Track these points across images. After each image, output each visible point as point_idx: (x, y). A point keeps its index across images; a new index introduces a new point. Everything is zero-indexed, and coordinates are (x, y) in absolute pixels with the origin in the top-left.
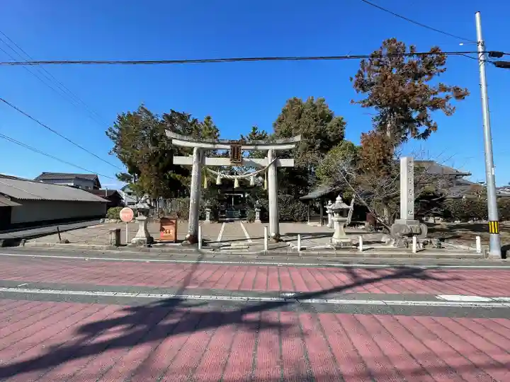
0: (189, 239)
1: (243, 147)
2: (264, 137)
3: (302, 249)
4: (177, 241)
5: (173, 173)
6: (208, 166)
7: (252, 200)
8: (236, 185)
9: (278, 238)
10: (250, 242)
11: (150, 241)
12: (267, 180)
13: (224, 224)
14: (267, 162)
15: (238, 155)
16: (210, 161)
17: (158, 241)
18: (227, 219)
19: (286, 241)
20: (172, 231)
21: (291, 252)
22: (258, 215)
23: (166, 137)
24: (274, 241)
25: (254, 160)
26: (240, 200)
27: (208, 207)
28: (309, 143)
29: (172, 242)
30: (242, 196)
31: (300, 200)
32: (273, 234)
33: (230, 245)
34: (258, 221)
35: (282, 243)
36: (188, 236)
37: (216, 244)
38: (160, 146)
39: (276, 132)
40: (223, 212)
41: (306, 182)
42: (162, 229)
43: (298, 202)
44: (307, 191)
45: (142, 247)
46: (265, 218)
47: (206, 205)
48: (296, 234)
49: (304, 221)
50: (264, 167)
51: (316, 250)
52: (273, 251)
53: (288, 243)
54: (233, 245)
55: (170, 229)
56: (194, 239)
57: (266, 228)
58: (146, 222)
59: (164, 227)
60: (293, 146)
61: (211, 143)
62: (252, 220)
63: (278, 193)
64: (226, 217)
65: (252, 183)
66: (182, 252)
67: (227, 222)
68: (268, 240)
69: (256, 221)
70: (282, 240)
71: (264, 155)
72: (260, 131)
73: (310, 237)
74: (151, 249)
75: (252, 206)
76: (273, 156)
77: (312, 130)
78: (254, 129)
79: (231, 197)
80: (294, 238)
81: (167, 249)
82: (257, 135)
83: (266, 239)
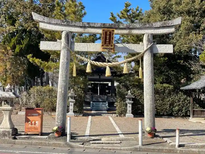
0: (57, 131)
1: (116, 31)
2: (138, 15)
3: (180, 146)
4: (42, 134)
5: (33, 57)
6: (78, 53)
7: (123, 90)
8: (108, 73)
9: (153, 133)
10: (122, 136)
11: (15, 133)
12: (143, 69)
13: (90, 117)
14: (142, 47)
15: (110, 40)
16: (79, 47)
17: (22, 133)
18: (93, 112)
19: (163, 137)
20: (38, 123)
21: (167, 148)
22: (129, 108)
23: (33, 20)
24: (149, 136)
25: (127, 45)
26: (107, 89)
27: (72, 97)
28: (192, 22)
29: (38, 135)
30: (110, 85)
31: (182, 91)
32: (148, 129)
33: (100, 140)
34: (129, 114)
35: (158, 138)
36: (55, 128)
37: (85, 138)
38: (17, 25)
39: (153, 7)
40: (88, 104)
41: (190, 68)
42: (27, 120)
43: (177, 93)
44: (189, 80)
45: (7, 138)
46: (138, 112)
47: (70, 95)
48: (174, 131)
49: (186, 116)
50: (138, 54)
51: (196, 147)
52: (147, 147)
53: (165, 139)
54: (104, 139)
55: (36, 120)
56: (62, 132)
57: (140, 122)
58: (11, 111)
59: (29, 118)
60: (172, 30)
61: (81, 27)
62: (123, 113)
63: (154, 82)
64: (91, 110)
65: (125, 71)
66: (49, 145)
67: (93, 115)
68: (142, 135)
69: (127, 115)
70: (157, 136)
71: (139, 39)
72: (133, 8)
73: (191, 134)
74: (16, 141)
75: (123, 97)
76: (149, 41)
77: (197, 6)
78: (127, 5)
79: (96, 85)
80: (172, 134)
81: (34, 141)
82: (131, 12)
83: (140, 135)
